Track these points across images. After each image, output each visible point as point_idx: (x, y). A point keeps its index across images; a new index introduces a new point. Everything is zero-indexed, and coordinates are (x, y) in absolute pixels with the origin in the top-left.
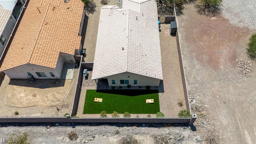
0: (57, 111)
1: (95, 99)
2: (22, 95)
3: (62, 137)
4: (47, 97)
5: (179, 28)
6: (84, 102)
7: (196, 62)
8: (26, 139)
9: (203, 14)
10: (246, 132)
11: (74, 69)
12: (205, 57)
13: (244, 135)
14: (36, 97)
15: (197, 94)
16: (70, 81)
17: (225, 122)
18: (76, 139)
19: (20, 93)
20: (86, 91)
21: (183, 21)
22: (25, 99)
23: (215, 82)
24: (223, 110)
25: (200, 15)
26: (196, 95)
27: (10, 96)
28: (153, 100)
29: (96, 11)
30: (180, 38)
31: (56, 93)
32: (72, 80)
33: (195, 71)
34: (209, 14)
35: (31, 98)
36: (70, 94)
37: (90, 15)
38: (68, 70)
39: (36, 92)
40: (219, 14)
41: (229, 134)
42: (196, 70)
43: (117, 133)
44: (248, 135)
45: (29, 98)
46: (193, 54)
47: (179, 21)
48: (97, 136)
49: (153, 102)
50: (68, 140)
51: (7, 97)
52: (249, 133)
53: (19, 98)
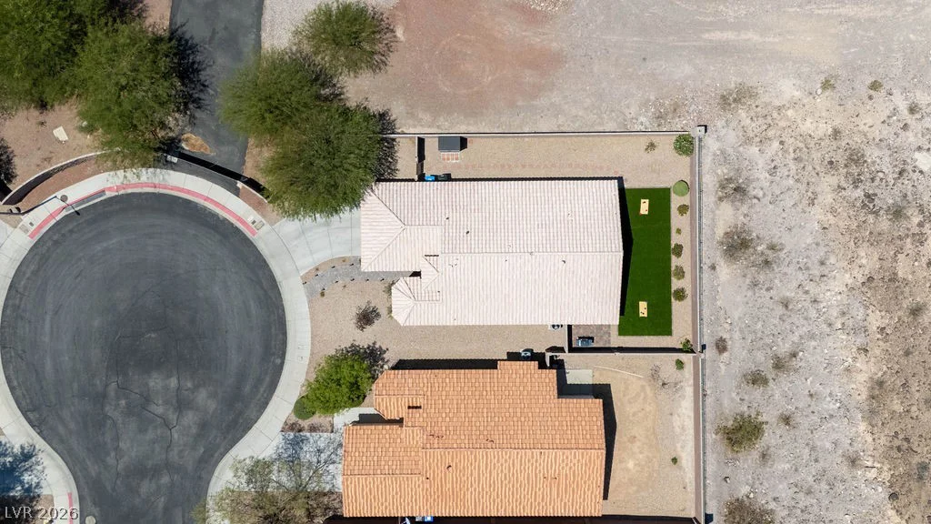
0: (666, 386)
1: (641, 315)
2: (631, 464)
3: (721, 365)
4: (634, 415)
5: (438, 127)
6: (647, 337)
7: (542, 102)
8: (725, 427)
9: (383, 58)
10: (706, 36)
11: (567, 371)
12: (529, 77)
13: (711, 41)
14: (637, 435)
15: (627, 111)
16: (597, 374)
17: (688, 69)
18: (724, 340)
19: (628, 470)
20: (622, 337)
21: (411, 115)
22: (641, 456)
23: (596, 69)
24: (662, 66)
25: (387, 68)
26: (627, 114)
27: (635, 488)
28: (642, 201)
29: (374, 343)
30: (472, 129)
31: (627, 398)
32: (594, 369)
33: (567, 106)
34: (386, 42)
35: (638, 444)
36: (629, 368)
37: (392, 357)
38: (568, 383)
39: (625, 439)
40: (382, 14)
41: (712, 68)
42: (565, 103)
43: (713, 268)
44: (712, 34)
45: (639, 447)
46: (519, 103)
47: (415, 126)
48: (719, 303)
49: (647, 201)
50: (726, 354)
51: (638, 491)
52: (708, 31)
53: (639, 469)
